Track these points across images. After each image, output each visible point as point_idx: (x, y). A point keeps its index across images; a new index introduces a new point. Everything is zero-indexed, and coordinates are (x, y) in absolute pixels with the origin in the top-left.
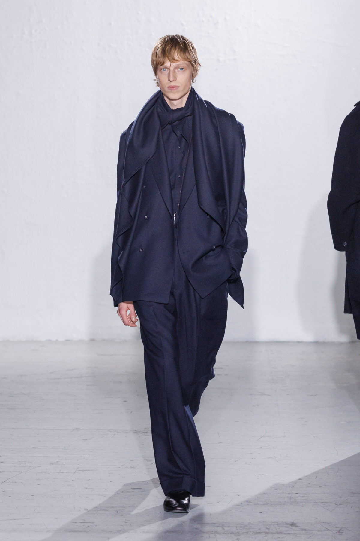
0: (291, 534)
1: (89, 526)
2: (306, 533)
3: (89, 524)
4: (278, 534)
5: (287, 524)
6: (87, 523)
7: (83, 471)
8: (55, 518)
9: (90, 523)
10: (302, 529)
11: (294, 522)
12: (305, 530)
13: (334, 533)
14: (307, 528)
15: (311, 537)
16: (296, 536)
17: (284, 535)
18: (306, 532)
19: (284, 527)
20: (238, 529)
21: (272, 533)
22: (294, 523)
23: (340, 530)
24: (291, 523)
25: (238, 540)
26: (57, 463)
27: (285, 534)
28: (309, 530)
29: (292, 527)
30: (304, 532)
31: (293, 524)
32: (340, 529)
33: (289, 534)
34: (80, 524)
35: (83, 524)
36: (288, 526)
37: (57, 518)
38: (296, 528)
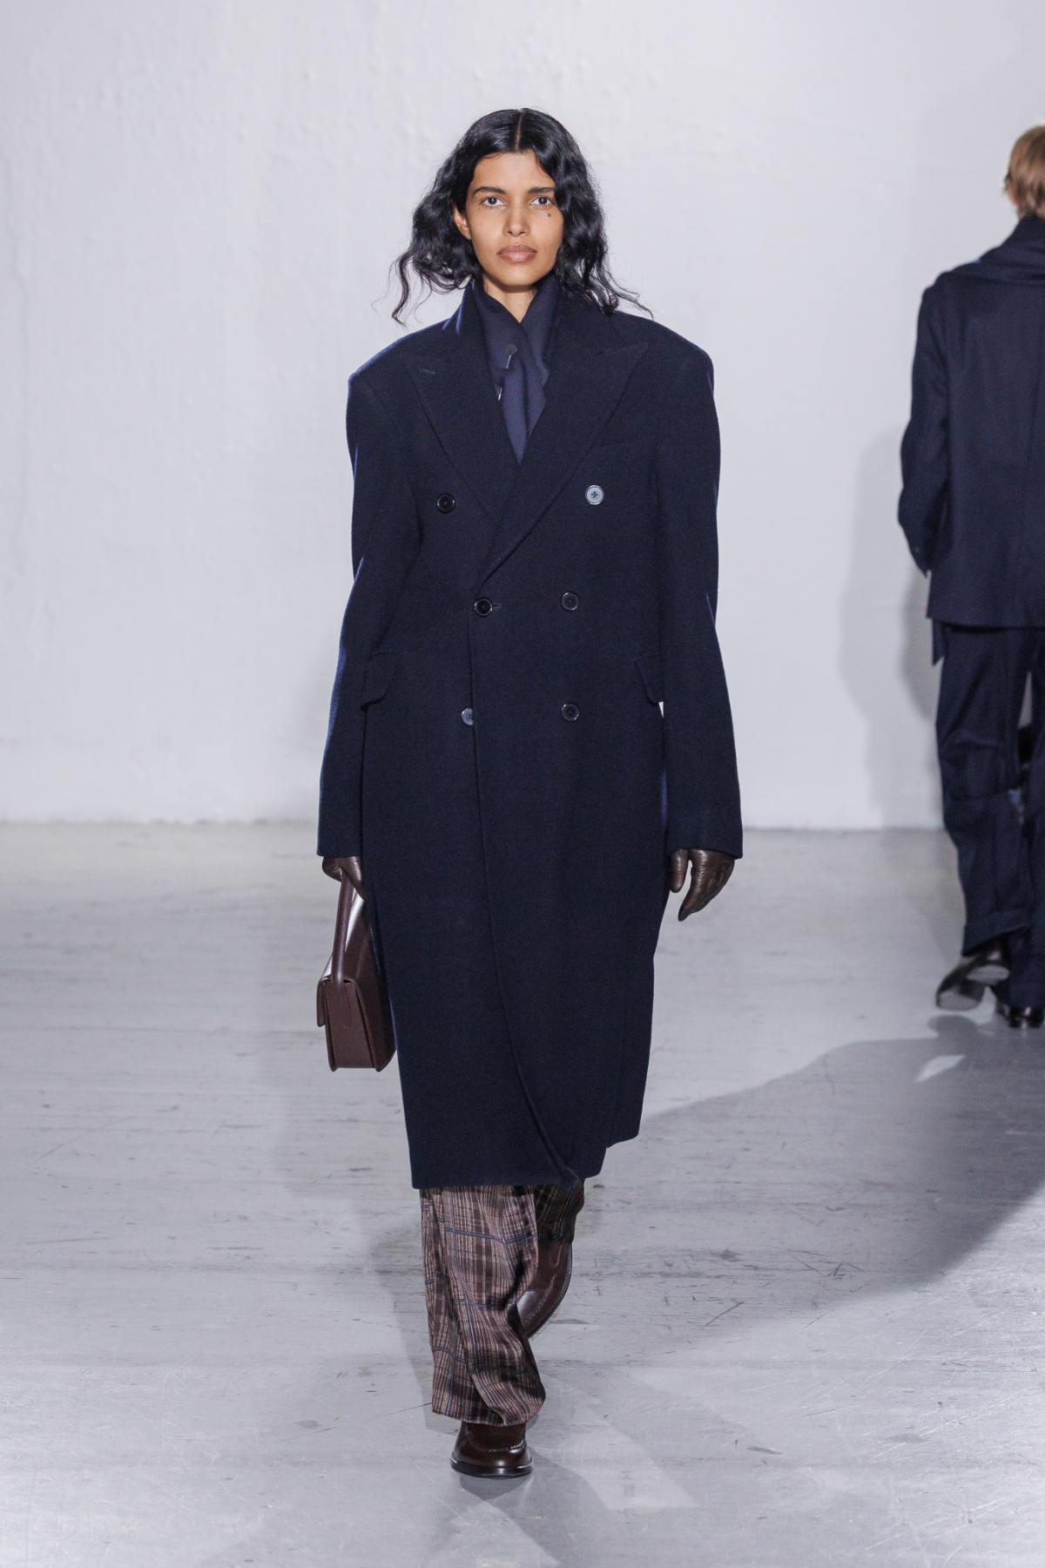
0: (723, 1278)
1: (248, 1257)
2: (758, 1275)
3: (247, 1253)
4: (693, 1277)
5: (713, 1254)
6: (245, 1248)
7: (237, 1127)
8: (169, 1237)
9: (251, 1249)
10: (750, 1267)
11: (730, 1249)
12: (756, 1268)
13: (825, 1276)
14: (761, 1264)
15: (768, 1284)
16: (734, 1282)
17: (706, 1281)
18: (758, 1272)
19: (706, 1260)
20: (599, 1265)
21: (679, 1276)
22: (730, 1252)
23: (837, 1269)
24: (721, 1253)
25: (598, 1290)
26: (175, 1108)
27: (709, 1277)
28: (766, 1269)
29: (727, 1262)
30: (753, 1272)
31: (727, 1255)
32: (836, 1266)
33: (718, 1277)
34: (229, 1251)
35: (233, 1252)
36: (715, 1258)
37: (173, 1238)
38: (733, 1264)
